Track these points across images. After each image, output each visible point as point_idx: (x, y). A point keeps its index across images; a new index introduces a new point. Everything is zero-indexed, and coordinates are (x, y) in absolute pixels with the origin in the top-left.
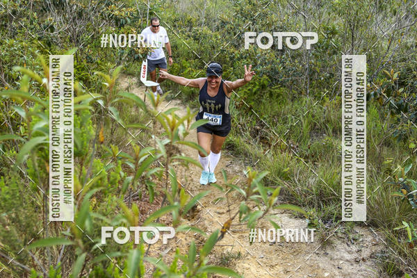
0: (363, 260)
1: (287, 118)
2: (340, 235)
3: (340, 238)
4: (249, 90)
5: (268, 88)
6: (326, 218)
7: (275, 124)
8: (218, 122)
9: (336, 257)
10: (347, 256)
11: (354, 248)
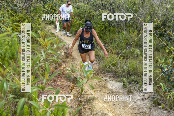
0: (145, 99)
1: (116, 40)
2: (136, 89)
3: (136, 90)
4: (100, 29)
5: (108, 28)
6: (131, 82)
7: (111, 43)
8: (89, 48)
9: (134, 98)
10: (139, 98)
11: (142, 94)
